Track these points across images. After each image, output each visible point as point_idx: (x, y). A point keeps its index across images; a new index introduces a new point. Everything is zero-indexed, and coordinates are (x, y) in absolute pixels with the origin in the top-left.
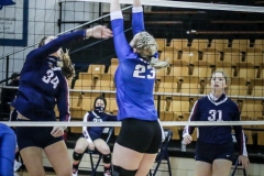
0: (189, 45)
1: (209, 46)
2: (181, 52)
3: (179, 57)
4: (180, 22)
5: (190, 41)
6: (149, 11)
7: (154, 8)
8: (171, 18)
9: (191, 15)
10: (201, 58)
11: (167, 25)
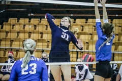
0: (29, 22)
1: (40, 22)
2: (25, 25)
3: (24, 28)
4: (26, 10)
5: (30, 19)
6: (9, 3)
7: (12, 2)
8: (21, 7)
9: (31, 6)
10: (35, 29)
11: (19, 11)
